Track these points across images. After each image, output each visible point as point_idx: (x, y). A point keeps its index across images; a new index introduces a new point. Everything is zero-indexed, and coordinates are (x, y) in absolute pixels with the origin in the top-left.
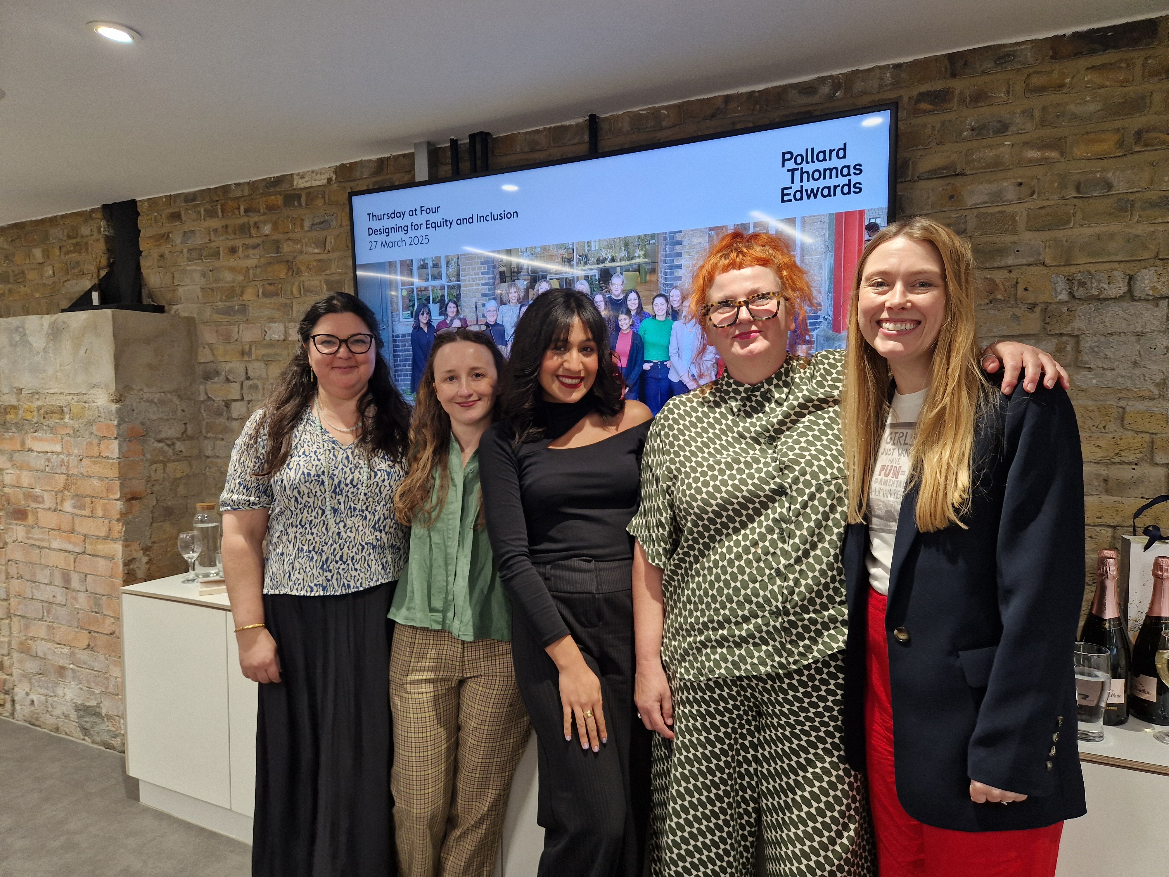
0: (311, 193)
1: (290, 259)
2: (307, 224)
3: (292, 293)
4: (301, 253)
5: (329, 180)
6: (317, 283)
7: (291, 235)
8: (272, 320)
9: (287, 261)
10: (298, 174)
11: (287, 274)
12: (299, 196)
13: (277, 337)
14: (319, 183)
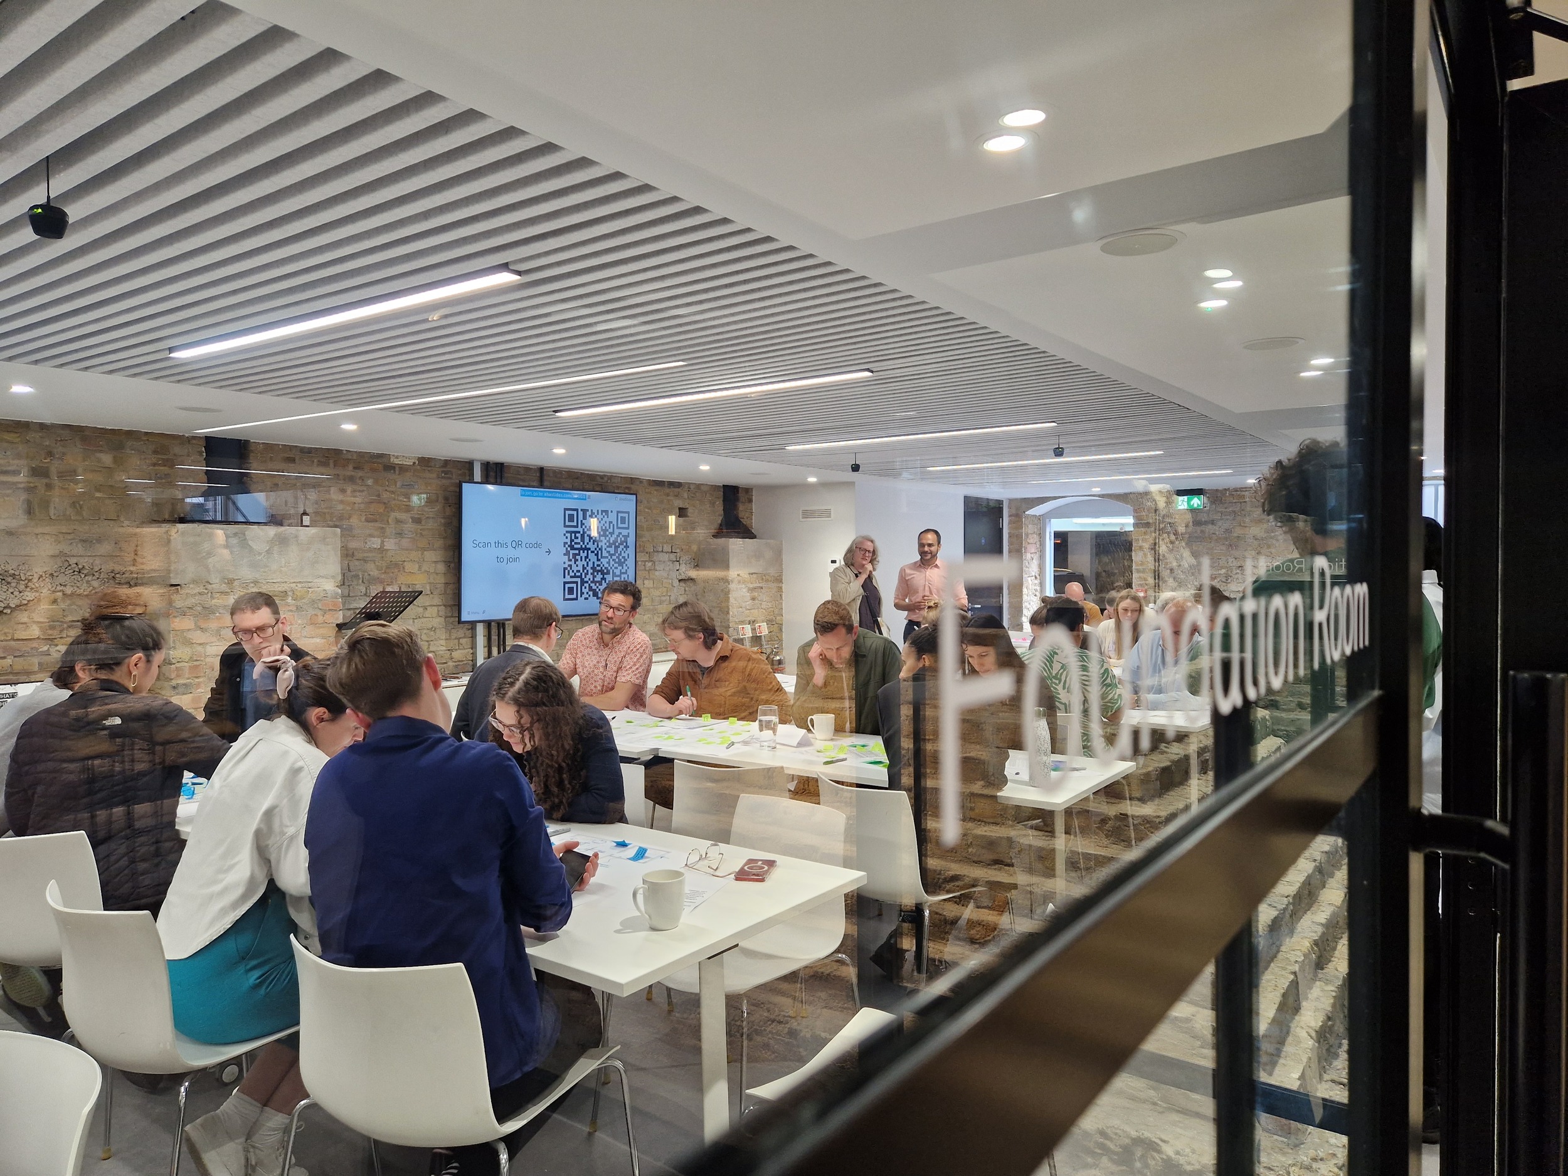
0: (403, 469)
1: (386, 501)
2: (399, 484)
3: (388, 521)
4: (394, 499)
5: (414, 463)
6: (405, 517)
7: (387, 488)
8: (371, 536)
9: (385, 503)
10: (393, 455)
11: (384, 511)
12: (394, 467)
13: (375, 546)
14: (408, 464)
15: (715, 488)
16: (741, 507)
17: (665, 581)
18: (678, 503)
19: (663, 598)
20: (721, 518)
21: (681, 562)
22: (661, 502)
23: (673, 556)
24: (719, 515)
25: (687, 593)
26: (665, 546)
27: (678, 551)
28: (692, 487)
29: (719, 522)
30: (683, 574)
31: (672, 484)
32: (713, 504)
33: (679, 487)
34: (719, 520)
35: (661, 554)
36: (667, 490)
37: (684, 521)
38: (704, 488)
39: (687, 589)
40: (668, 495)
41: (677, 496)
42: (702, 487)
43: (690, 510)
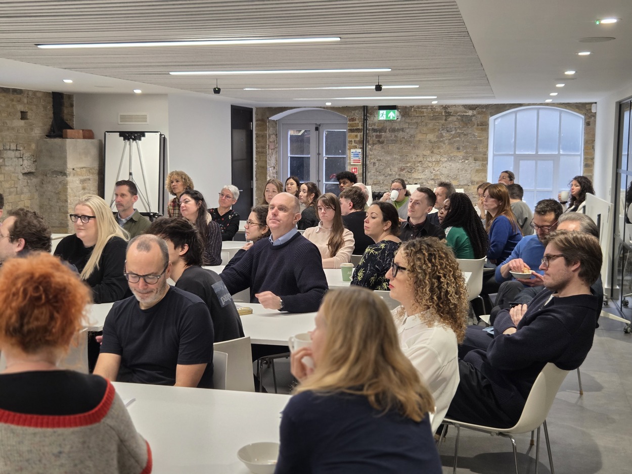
15: (46, 94)
16: (66, 111)
17: (13, 175)
18: (20, 107)
19: (12, 190)
20: (51, 120)
21: (24, 158)
22: (8, 106)
23: (17, 154)
24: (50, 118)
25: (29, 184)
26: (12, 144)
27: (21, 149)
28: (30, 94)
29: (51, 123)
30: (25, 169)
31: (16, 91)
32: (45, 108)
33: (20, 94)
34: (50, 122)
35: (9, 152)
36: (12, 97)
37: (25, 123)
38: (39, 95)
39: (29, 181)
40: (12, 100)
41: (19, 101)
42: (38, 94)
43: (29, 114)
